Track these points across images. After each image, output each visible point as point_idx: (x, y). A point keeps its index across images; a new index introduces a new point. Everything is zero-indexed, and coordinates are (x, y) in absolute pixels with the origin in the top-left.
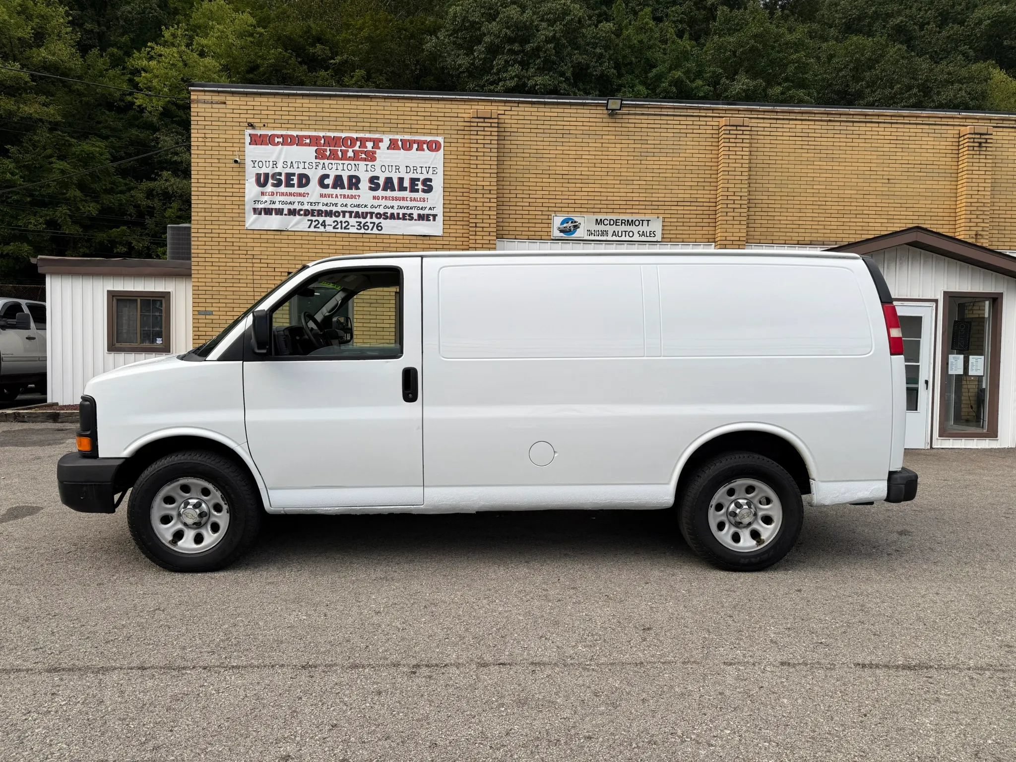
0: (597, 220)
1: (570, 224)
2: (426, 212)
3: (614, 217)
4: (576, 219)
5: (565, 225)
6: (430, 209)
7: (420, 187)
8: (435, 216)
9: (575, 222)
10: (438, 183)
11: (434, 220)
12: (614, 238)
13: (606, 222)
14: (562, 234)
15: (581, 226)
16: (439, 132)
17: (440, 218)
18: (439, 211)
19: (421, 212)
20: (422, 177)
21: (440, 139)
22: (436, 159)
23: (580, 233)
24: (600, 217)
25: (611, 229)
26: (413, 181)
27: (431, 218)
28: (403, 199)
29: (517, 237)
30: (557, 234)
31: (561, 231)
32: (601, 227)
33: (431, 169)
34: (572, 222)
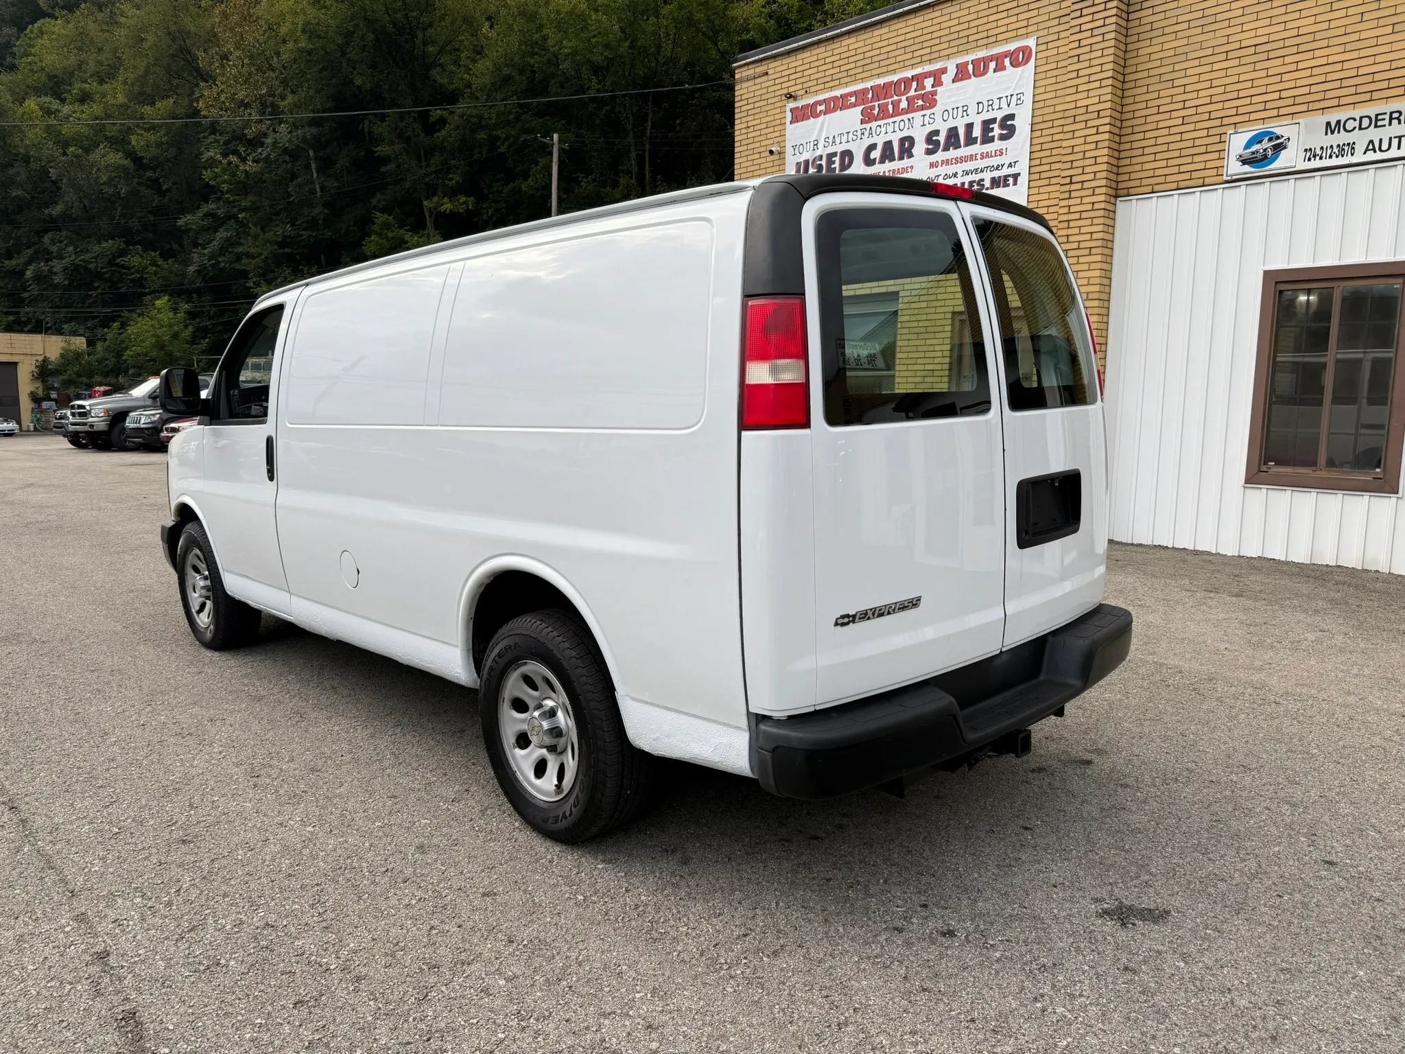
0: (1328, 124)
1: (1266, 144)
2: (1006, 171)
3: (1371, 110)
4: (1278, 131)
5: (1254, 148)
6: (1010, 165)
7: (997, 131)
8: (1016, 177)
9: (1278, 138)
10: (1023, 119)
11: (1015, 183)
12: (1371, 156)
13: (1350, 126)
14: (1247, 168)
15: (1290, 144)
16: (1030, 29)
17: (1023, 180)
18: (1023, 168)
19: (996, 174)
20: (999, 115)
21: (1031, 42)
22: (1020, 80)
23: (1284, 161)
24: (1333, 117)
25: (1360, 139)
26: (987, 125)
27: (1011, 180)
28: (972, 158)
29: (1156, 188)
30: (1235, 168)
31: (1244, 162)
32: (1341, 138)
33: (1014, 98)
34: (1270, 140)
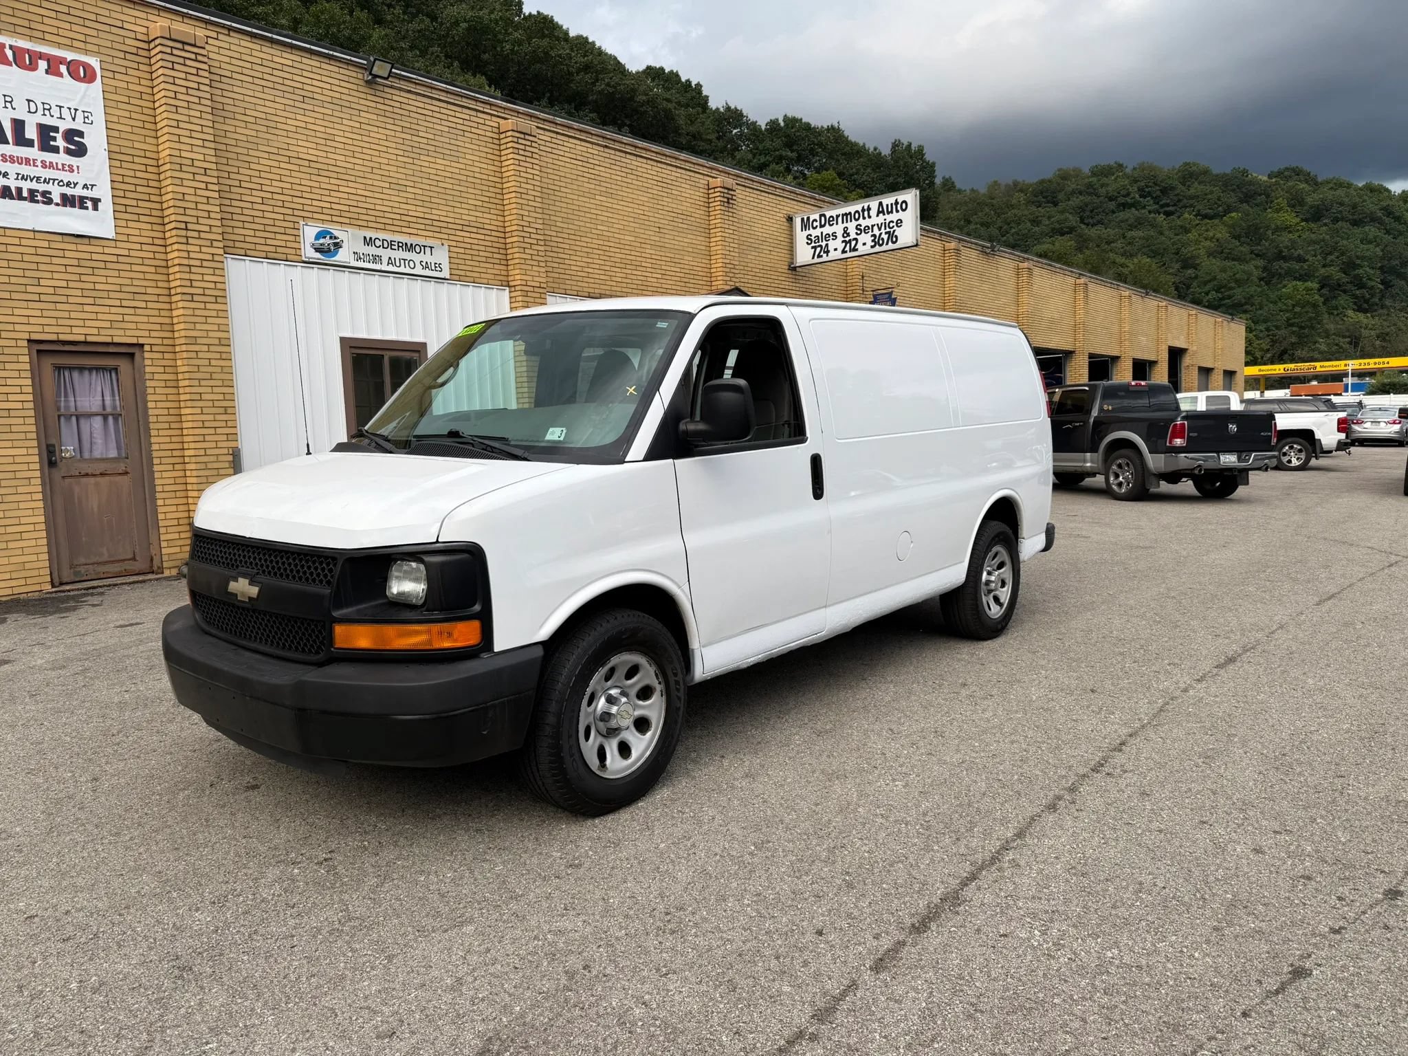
0: (365, 238)
1: (327, 241)
2: (78, 191)
3: (389, 237)
4: (336, 233)
5: (322, 241)
6: (85, 186)
7: (60, 143)
8: (96, 202)
9: (336, 238)
10: (95, 139)
11: (96, 208)
12: (390, 268)
13: (378, 243)
14: (318, 255)
15: (343, 245)
16: (89, 47)
17: (107, 205)
18: (103, 191)
19: (69, 191)
20: (63, 126)
21: (94, 62)
22: (90, 97)
23: (343, 256)
24: (370, 234)
25: (386, 254)
26: (46, 132)
27: (89, 204)
28: (28, 161)
29: (249, 252)
30: (311, 254)
31: (317, 250)
32: (371, 250)
33: (79, 114)
34: (331, 238)
